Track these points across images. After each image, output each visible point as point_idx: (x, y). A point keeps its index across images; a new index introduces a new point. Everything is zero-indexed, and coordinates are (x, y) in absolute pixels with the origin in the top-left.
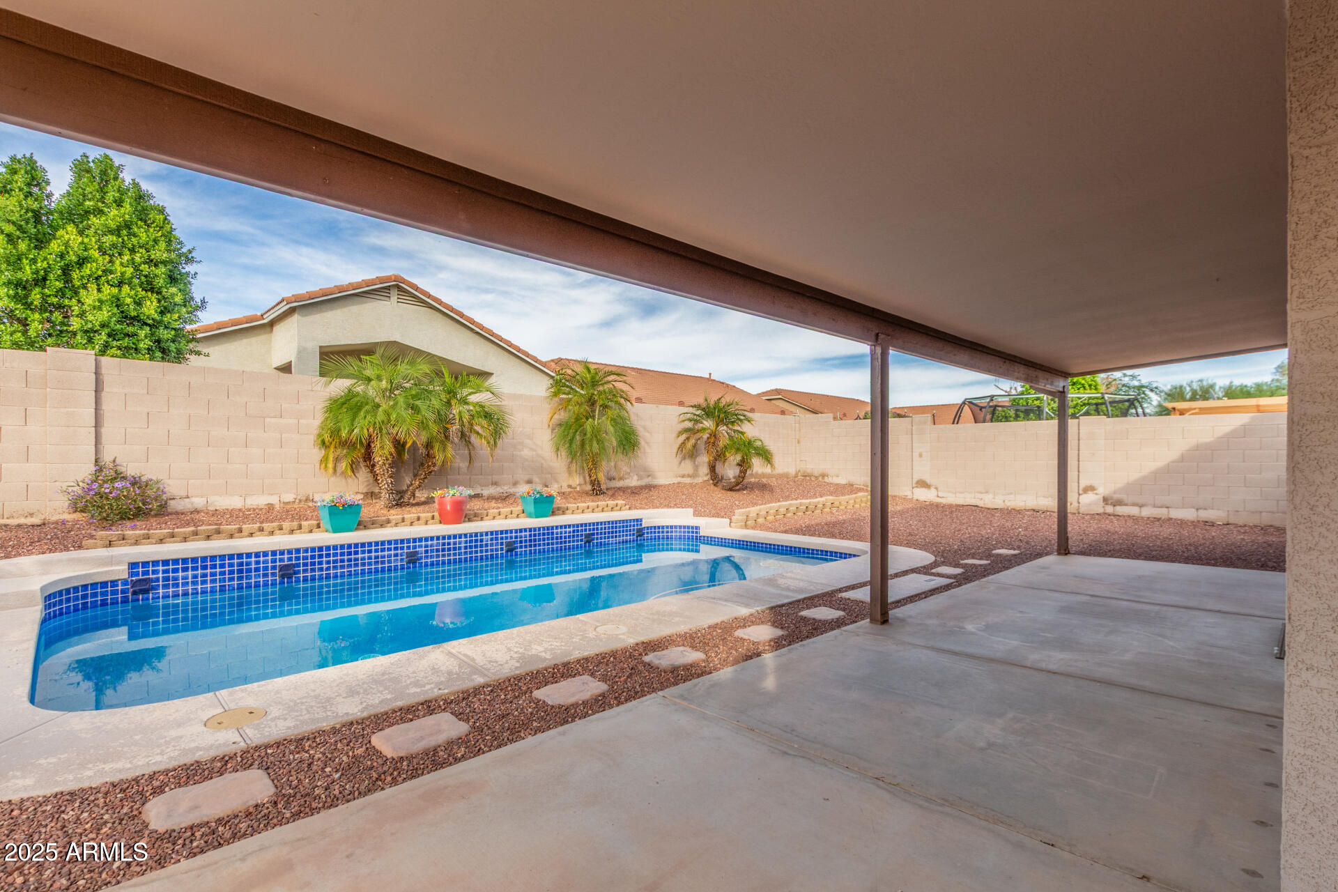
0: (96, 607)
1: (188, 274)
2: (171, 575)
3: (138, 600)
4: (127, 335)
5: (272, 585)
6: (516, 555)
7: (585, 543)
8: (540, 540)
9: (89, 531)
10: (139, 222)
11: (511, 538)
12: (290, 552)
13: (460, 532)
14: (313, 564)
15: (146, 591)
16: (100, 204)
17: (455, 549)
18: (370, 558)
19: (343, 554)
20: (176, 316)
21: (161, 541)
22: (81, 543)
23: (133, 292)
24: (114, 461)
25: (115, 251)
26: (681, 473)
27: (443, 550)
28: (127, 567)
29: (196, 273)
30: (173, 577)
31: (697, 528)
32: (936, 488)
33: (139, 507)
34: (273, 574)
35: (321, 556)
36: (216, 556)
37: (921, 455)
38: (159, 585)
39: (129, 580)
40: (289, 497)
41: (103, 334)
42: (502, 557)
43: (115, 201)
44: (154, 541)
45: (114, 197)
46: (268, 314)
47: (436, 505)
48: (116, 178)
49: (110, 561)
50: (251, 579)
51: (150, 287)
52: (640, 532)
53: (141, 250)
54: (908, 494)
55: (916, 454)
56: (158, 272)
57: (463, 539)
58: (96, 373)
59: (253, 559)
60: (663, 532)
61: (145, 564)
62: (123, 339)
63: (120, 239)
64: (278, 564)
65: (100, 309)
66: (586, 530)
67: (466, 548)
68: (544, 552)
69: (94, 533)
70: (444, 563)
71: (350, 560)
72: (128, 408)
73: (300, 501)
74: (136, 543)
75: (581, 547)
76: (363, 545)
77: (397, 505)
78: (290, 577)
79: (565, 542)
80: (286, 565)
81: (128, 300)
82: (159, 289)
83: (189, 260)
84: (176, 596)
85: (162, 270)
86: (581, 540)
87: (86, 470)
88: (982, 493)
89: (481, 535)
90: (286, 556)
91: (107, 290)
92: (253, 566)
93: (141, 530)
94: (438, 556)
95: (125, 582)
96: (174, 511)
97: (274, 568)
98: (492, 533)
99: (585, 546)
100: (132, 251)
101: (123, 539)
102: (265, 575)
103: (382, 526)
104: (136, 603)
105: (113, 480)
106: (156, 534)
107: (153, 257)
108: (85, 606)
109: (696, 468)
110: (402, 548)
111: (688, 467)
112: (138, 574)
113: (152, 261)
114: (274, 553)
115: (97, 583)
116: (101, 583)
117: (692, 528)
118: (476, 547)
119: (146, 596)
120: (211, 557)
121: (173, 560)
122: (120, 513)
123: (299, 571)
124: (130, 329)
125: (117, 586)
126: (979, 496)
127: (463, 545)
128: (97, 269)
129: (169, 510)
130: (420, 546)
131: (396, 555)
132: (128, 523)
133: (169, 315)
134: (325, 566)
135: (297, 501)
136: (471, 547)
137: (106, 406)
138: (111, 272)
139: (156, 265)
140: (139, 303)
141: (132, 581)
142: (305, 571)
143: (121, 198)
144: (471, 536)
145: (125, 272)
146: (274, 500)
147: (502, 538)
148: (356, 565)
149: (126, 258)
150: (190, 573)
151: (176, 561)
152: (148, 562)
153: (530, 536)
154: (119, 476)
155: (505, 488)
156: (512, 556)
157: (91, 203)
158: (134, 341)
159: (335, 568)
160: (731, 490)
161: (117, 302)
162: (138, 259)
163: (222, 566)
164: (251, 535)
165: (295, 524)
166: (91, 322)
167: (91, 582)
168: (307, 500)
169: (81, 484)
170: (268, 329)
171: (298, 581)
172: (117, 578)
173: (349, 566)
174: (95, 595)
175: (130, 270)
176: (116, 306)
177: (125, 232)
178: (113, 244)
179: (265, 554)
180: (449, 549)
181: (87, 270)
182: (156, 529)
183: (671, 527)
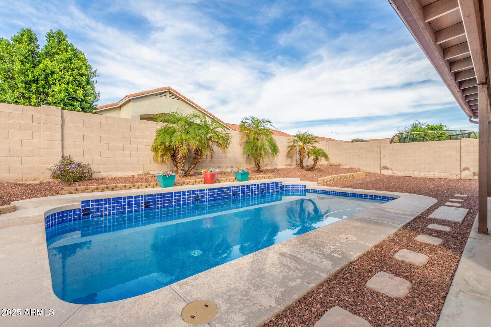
0: (67, 222)
1: (94, 81)
2: (99, 206)
3: (85, 218)
4: (71, 105)
5: (141, 211)
6: (236, 197)
7: (261, 192)
8: (245, 191)
9: (61, 187)
10: (75, 58)
11: (234, 190)
12: (148, 196)
13: (215, 187)
14: (158, 201)
15: (88, 214)
16: (58, 50)
17: (213, 194)
18: (180, 199)
19: (169, 197)
20: (90, 98)
21: (93, 191)
22: (58, 192)
23: (73, 87)
24: (70, 156)
25: (66, 70)
26: (287, 164)
27: (209, 195)
28: (80, 203)
29: (97, 81)
30: (100, 207)
31: (304, 186)
32: (392, 170)
33: (82, 176)
34: (142, 206)
35: (161, 198)
36: (118, 198)
37: (384, 156)
38: (94, 211)
39: (81, 209)
40: (140, 173)
41: (62, 104)
42: (231, 198)
43: (65, 49)
44: (90, 191)
45: (64, 47)
46: (120, 103)
47: (203, 176)
48: (64, 40)
49: (73, 200)
50: (133, 208)
51: (79, 85)
52: (281, 188)
53: (76, 70)
54: (379, 172)
55: (382, 156)
56: (83, 79)
57: (216, 190)
58: (62, 117)
59: (134, 199)
60: (290, 187)
61: (88, 201)
62: (69, 106)
63: (67, 65)
64: (144, 201)
65: (60, 93)
66: (262, 187)
67: (217, 194)
68: (246, 196)
69: (63, 188)
70: (209, 201)
71: (172, 200)
72: (75, 133)
73: (145, 174)
74: (82, 192)
75: (260, 194)
76: (177, 193)
77: (185, 176)
78: (148, 207)
79: (254, 192)
80: (147, 202)
81: (71, 90)
82: (83, 86)
83: (95, 75)
84: (101, 216)
85: (84, 79)
86: (260, 191)
87: (57, 160)
88: (413, 171)
89: (223, 189)
90: (147, 198)
91: (63, 85)
92: (134, 202)
93: (83, 186)
94: (206, 198)
95: (79, 210)
96: (95, 178)
97: (142, 203)
98: (227, 188)
99: (261, 194)
100: (72, 70)
101: (77, 190)
102: (139, 206)
103: (182, 185)
104: (84, 220)
105: (70, 164)
106: (90, 188)
107: (81, 73)
108: (62, 222)
109: (292, 162)
110: (193, 194)
111: (289, 161)
112: (85, 206)
113: (80, 74)
114: (142, 196)
115: (67, 211)
116: (69, 210)
117: (302, 185)
118: (221, 194)
119: (88, 216)
120: (116, 198)
121: (100, 200)
122: (73, 179)
123: (152, 204)
124: (72, 103)
125: (76, 212)
126: (412, 172)
127: (216, 193)
128: (59, 77)
129: (93, 178)
130: (200, 194)
131: (190, 197)
132: (77, 183)
133: (87, 97)
134: (162, 202)
135: (144, 174)
136: (219, 194)
137: (66, 132)
138: (64, 78)
139: (82, 76)
140: (75, 92)
141: (83, 209)
142: (155, 204)
143: (67, 48)
144: (219, 189)
145: (70, 78)
146: (134, 173)
147: (231, 190)
148: (175, 202)
149: (70, 72)
150: (107, 206)
151: (101, 200)
152: (89, 201)
153: (241, 189)
154: (71, 163)
155: (223, 169)
156: (234, 197)
157: (55, 50)
158: (74, 107)
159: (167, 203)
160: (309, 170)
161: (67, 91)
162: (74, 74)
163: (121, 202)
164: (130, 188)
165: (147, 184)
166: (57, 99)
167: (65, 210)
168: (148, 174)
169: (56, 166)
170: (119, 109)
171: (152, 209)
172: (76, 208)
173: (172, 202)
174: (66, 216)
175: (71, 78)
176: (67, 92)
177: (69, 62)
178: (65, 67)
179: (139, 197)
180: (211, 195)
181: (55, 76)
182: (89, 186)
183: (293, 185)
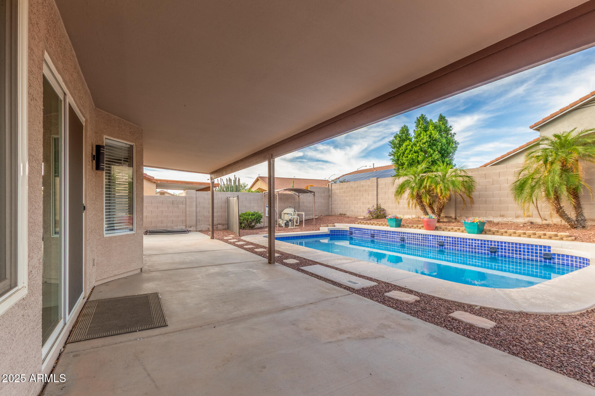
6: (445, 248)
7: (491, 252)
8: (458, 244)
17: (418, 239)
18: (391, 236)
19: (384, 233)
24: (380, 204)
28: (349, 228)
38: (353, 233)
42: (438, 248)
50: (366, 236)
52: (549, 257)
57: (420, 236)
68: (461, 251)
70: (414, 244)
71: (386, 236)
76: (389, 231)
78: (373, 238)
79: (475, 249)
80: (372, 234)
86: (488, 250)
89: (428, 236)
92: (367, 232)
98: (433, 236)
102: (369, 236)
110: (400, 235)
118: (426, 240)
123: (375, 236)
130: (405, 236)
131: (398, 237)
134: (380, 236)
136: (424, 240)
144: (424, 235)
147: (438, 239)
150: (357, 232)
151: (356, 228)
153: (453, 241)
156: (442, 248)
159: (383, 237)
163: (362, 231)
180: (415, 239)
